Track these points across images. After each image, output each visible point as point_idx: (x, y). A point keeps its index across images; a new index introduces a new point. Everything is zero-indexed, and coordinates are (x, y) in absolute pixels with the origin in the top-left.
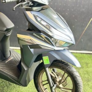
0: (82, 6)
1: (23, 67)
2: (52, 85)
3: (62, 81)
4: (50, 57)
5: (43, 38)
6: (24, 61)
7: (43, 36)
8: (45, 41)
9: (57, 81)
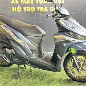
0: (82, 16)
1: (58, 58)
2: (78, 68)
3: (84, 64)
4: (76, 48)
5: (71, 35)
6: (59, 53)
7: (71, 34)
8: (73, 37)
9: (81, 65)
